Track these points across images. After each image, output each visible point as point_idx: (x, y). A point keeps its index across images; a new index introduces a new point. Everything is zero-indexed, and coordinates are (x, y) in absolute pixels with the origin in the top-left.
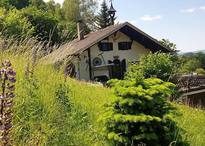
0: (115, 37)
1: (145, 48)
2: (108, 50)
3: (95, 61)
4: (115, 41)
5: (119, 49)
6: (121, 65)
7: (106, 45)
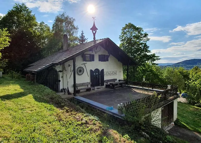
0: (96, 49)
1: (118, 61)
2: (90, 61)
3: (78, 70)
4: (96, 53)
5: (99, 60)
6: (100, 74)
7: (89, 56)
